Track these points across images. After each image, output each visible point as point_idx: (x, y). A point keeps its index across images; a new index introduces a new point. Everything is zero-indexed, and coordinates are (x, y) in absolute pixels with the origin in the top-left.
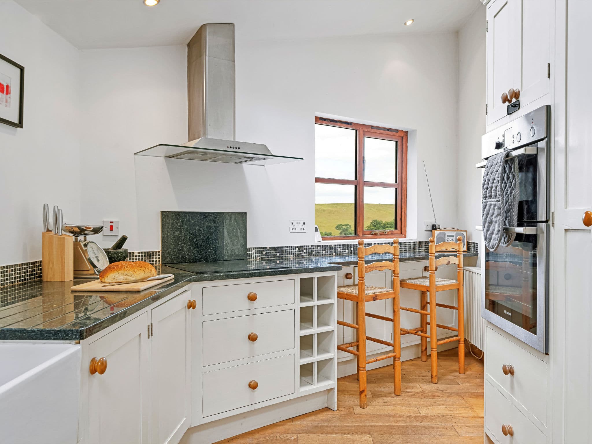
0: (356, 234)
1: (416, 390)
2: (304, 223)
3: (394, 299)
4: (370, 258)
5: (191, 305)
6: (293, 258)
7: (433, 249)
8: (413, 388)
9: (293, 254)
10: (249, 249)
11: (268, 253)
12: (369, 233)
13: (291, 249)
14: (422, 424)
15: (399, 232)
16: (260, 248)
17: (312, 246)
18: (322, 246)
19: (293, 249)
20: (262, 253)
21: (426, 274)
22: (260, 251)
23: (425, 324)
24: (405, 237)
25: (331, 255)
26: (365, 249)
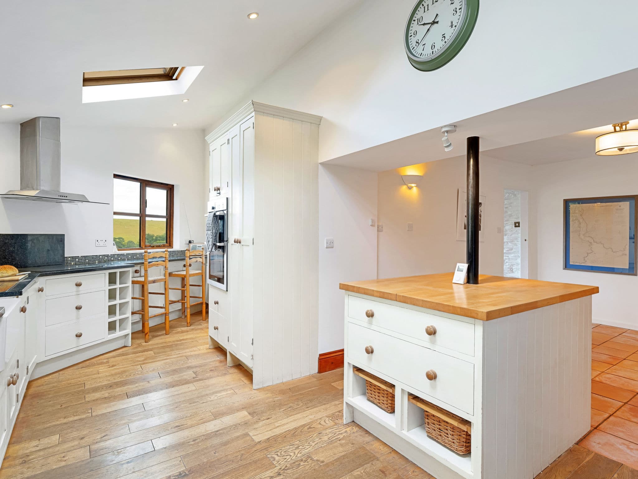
0: (140, 246)
1: (178, 331)
2: (106, 241)
3: (165, 282)
4: (150, 260)
5: (41, 290)
6: (98, 263)
7: (188, 254)
8: (176, 330)
9: (98, 260)
10: (66, 257)
11: (80, 260)
12: (149, 246)
13: (97, 257)
14: (181, 342)
15: (169, 245)
16: (74, 257)
17: (111, 255)
18: (118, 254)
19: (98, 257)
20: (76, 260)
21: (185, 269)
22: (74, 259)
23: (184, 296)
24: (172, 248)
25: (124, 260)
26: (149, 255)
